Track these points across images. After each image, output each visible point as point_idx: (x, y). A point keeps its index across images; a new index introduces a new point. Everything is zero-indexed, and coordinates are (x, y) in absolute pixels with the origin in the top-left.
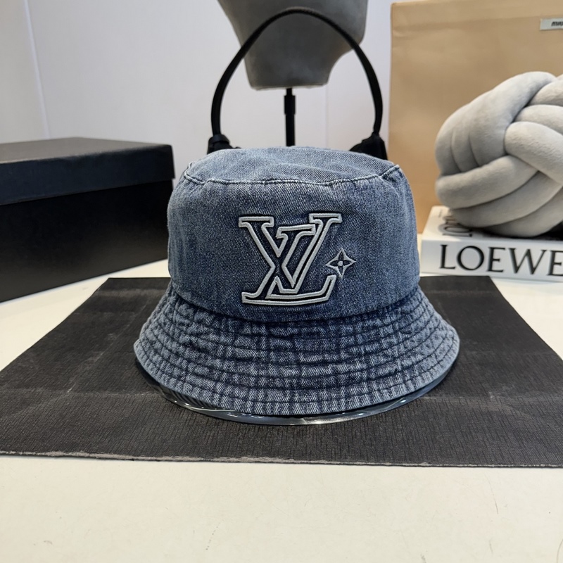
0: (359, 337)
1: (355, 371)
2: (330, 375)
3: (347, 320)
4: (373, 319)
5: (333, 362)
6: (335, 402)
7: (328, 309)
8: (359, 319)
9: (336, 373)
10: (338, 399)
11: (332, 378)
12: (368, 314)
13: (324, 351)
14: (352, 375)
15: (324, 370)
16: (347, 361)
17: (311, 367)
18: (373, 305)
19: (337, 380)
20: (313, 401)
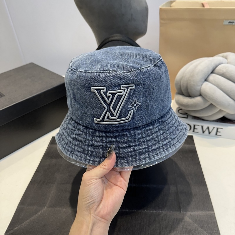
0: (144, 134)
1: (142, 149)
2: (132, 152)
3: (138, 128)
4: (149, 126)
5: (133, 146)
6: (134, 162)
7: (130, 125)
8: (143, 127)
9: (134, 150)
10: (136, 161)
11: (133, 153)
12: (147, 125)
13: (129, 142)
14: (141, 150)
15: (129, 150)
16: (139, 145)
17: (124, 149)
18: (149, 121)
19: (135, 153)
20: (125, 162)
